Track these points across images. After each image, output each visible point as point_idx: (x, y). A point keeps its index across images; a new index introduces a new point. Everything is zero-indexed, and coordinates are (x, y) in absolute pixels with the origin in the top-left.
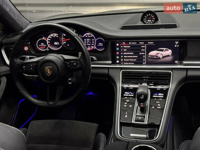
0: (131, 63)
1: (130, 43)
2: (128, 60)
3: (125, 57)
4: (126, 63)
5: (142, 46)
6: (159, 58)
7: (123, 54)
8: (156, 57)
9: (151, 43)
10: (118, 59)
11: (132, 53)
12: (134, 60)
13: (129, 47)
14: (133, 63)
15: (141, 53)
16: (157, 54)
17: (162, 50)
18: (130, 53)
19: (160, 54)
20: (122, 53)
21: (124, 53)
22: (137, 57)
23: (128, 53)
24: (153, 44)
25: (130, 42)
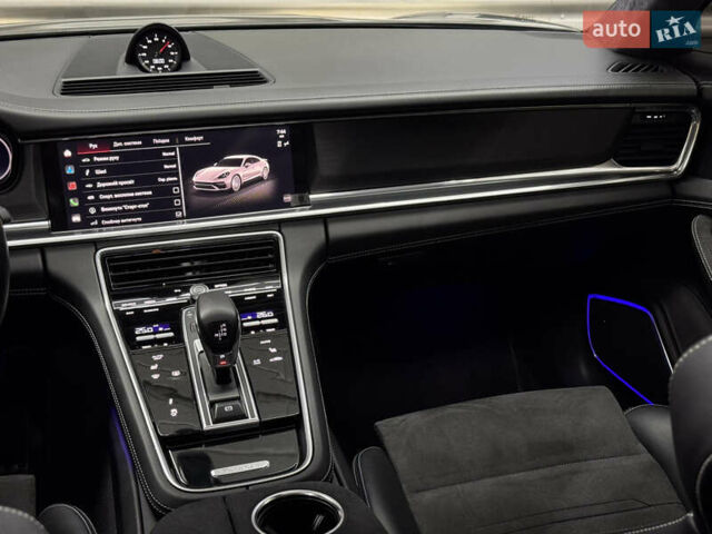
0: (130, 220)
1: (116, 144)
2: (115, 209)
3: (102, 197)
4: (111, 222)
5: (164, 154)
6: (231, 191)
7: (95, 187)
8: (217, 189)
9: (195, 139)
10: (75, 210)
11: (131, 182)
12: (139, 206)
13: (117, 158)
14: (140, 219)
15: (163, 180)
16: (220, 177)
17: (237, 163)
18: (122, 183)
19: (230, 176)
20: (90, 186)
21: (99, 185)
22: (150, 193)
23: (115, 183)
24: (201, 141)
25: (119, 139)
